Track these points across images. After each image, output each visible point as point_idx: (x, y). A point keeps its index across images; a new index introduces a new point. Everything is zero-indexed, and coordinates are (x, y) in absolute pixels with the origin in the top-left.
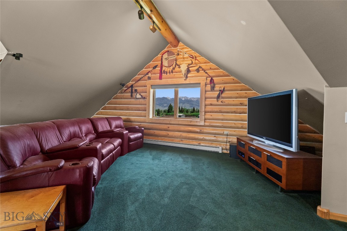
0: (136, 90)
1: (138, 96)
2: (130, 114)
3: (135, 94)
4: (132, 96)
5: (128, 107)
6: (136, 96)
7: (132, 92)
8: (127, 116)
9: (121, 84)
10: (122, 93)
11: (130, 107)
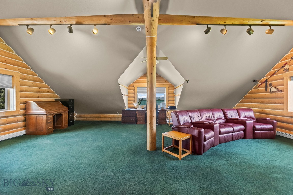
0: (271, 85)
1: (273, 89)
2: (265, 106)
3: (270, 88)
4: (266, 90)
5: (263, 100)
6: (270, 89)
7: (266, 86)
8: (261, 108)
9: (254, 81)
10: (257, 88)
11: (266, 100)
